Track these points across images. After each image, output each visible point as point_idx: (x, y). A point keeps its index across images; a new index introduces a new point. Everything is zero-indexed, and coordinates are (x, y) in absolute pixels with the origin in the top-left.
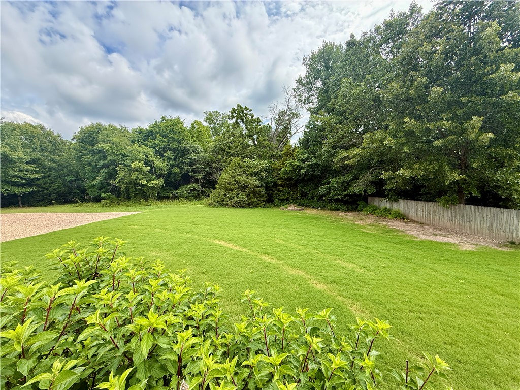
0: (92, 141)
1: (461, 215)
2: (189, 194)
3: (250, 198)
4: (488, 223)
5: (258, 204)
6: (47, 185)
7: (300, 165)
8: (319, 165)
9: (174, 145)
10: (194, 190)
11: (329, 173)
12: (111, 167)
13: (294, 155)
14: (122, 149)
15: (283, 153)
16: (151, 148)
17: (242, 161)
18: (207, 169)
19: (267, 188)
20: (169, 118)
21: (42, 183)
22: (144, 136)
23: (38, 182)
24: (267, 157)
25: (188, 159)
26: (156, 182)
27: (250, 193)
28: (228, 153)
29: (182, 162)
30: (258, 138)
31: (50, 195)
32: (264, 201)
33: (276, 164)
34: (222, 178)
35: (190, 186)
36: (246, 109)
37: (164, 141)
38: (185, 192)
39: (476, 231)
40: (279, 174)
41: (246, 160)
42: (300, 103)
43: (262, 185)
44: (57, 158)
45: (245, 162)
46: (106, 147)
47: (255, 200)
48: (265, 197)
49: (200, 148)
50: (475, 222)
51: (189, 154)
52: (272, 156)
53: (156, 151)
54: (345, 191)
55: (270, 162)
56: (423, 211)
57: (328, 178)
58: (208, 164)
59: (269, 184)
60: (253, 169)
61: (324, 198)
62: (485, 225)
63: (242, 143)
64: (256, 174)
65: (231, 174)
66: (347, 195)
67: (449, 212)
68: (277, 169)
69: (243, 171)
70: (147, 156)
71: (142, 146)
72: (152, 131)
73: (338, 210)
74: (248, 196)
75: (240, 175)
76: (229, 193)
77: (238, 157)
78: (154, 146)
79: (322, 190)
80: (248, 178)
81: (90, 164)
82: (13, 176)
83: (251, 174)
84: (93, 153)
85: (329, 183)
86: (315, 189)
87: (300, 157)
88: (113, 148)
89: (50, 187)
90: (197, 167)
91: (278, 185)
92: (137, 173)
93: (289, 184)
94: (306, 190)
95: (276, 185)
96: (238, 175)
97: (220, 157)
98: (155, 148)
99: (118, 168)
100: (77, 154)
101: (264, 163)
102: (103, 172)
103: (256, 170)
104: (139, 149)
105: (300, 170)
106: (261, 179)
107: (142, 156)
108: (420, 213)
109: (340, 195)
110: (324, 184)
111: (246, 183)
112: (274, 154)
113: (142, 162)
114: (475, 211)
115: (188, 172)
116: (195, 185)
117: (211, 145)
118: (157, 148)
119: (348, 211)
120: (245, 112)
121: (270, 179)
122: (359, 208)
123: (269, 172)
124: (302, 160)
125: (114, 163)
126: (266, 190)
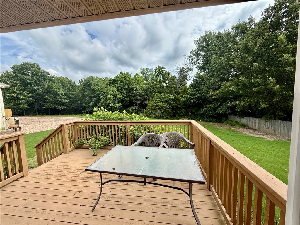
0: (89, 85)
1: (274, 125)
2: (133, 111)
3: (164, 114)
4: (287, 129)
5: (168, 117)
6: (70, 105)
7: (191, 98)
8: (201, 98)
9: (126, 87)
10: (135, 109)
11: (207, 102)
12: (98, 97)
13: (188, 92)
14: (103, 89)
15: (182, 90)
16: (115, 88)
17: (160, 95)
18: (142, 99)
19: (173, 109)
20: (124, 73)
21: (68, 104)
22: (112, 82)
23: (66, 104)
24: (173, 93)
25: (133, 93)
26: (117, 105)
27: (164, 111)
28: (153, 90)
29: (130, 95)
30: (168, 83)
31: (71, 110)
32: (171, 116)
33: (178, 97)
34: (150, 104)
35: (133, 107)
36: (163, 68)
37: (122, 85)
38: (131, 110)
39: (281, 133)
40: (179, 102)
41: (162, 94)
42: (192, 64)
43: (170, 108)
44: (74, 93)
45: (161, 95)
46: (96, 88)
47: (166, 115)
48: (172, 114)
49: (139, 88)
50: (281, 129)
51: (133, 91)
52: (176, 92)
53: (118, 89)
54: (215, 111)
55: (175, 96)
56: (256, 123)
57: (206, 104)
58: (142, 96)
59: (174, 107)
60: (165, 99)
61: (203, 115)
62: (285, 131)
63: (160, 86)
64: (167, 102)
65: (155, 101)
66: (216, 114)
67: (269, 124)
68: (179, 99)
69: (160, 100)
70: (114, 92)
71: (112, 87)
72: (115, 80)
73: (210, 122)
74: (162, 113)
75: (159, 102)
76: (153, 111)
77: (158, 93)
78: (117, 87)
79: (202, 111)
80: (163, 104)
81: (88, 96)
82: (58, 101)
83: (164, 101)
84: (90, 90)
85: (206, 107)
86: (198, 110)
87: (191, 93)
88: (99, 88)
89: (71, 106)
90: (137, 98)
91: (179, 108)
92: (109, 100)
93: (184, 107)
94: (194, 111)
95: (177, 108)
96: (158, 102)
97: (148, 92)
98: (117, 88)
99: (101, 98)
100: (82, 91)
101: (172, 96)
102: (94, 100)
103: (167, 100)
104: (110, 88)
105: (191, 100)
106: (170, 104)
107: (112, 92)
108: (254, 124)
109: (212, 114)
110: (204, 108)
111: (162, 106)
112: (177, 91)
113: (112, 95)
114: (281, 123)
115: (132, 100)
116: (135, 107)
117: (144, 86)
118: (119, 88)
119: (216, 122)
120: (162, 69)
121: (174, 105)
122: (222, 121)
123: (174, 101)
124: (192, 95)
125: (98, 95)
126: (172, 110)
